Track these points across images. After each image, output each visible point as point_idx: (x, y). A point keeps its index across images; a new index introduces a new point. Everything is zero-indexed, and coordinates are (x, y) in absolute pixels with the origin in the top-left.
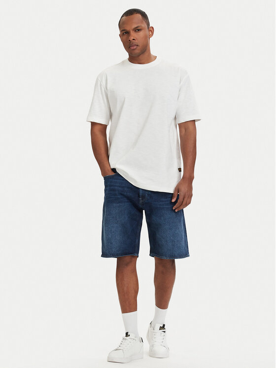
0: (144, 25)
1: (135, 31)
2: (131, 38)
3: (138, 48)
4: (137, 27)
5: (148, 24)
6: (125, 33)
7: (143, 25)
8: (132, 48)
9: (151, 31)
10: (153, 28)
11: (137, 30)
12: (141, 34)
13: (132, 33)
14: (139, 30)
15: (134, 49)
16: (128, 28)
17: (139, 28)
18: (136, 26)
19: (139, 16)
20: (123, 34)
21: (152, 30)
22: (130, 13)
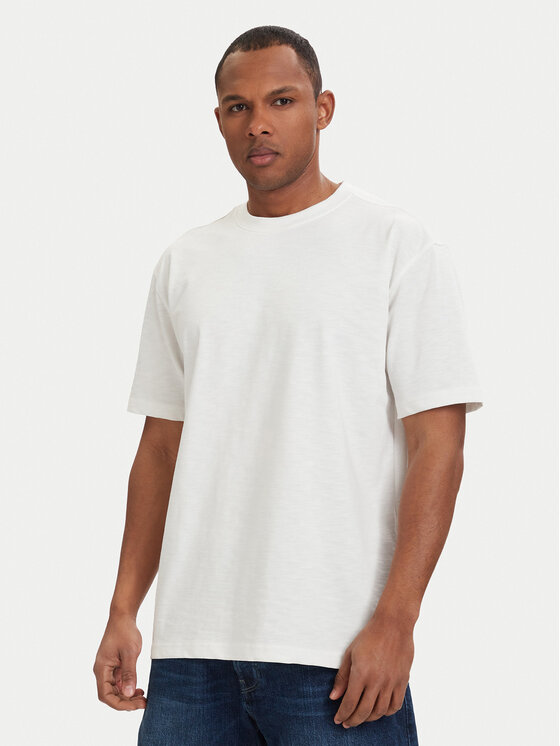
0: (303, 86)
1: (273, 104)
2: (258, 128)
3: (280, 161)
4: (280, 91)
5: (317, 82)
6: (234, 108)
7: (299, 86)
8: (258, 161)
9: (324, 105)
10: (331, 96)
11: (282, 99)
12: (292, 115)
13: (261, 110)
14: (284, 101)
15: (264, 166)
16: (247, 92)
17: (286, 95)
18: (276, 87)
19: (289, 53)
20: (230, 109)
21: (327, 103)
22: (259, 40)
